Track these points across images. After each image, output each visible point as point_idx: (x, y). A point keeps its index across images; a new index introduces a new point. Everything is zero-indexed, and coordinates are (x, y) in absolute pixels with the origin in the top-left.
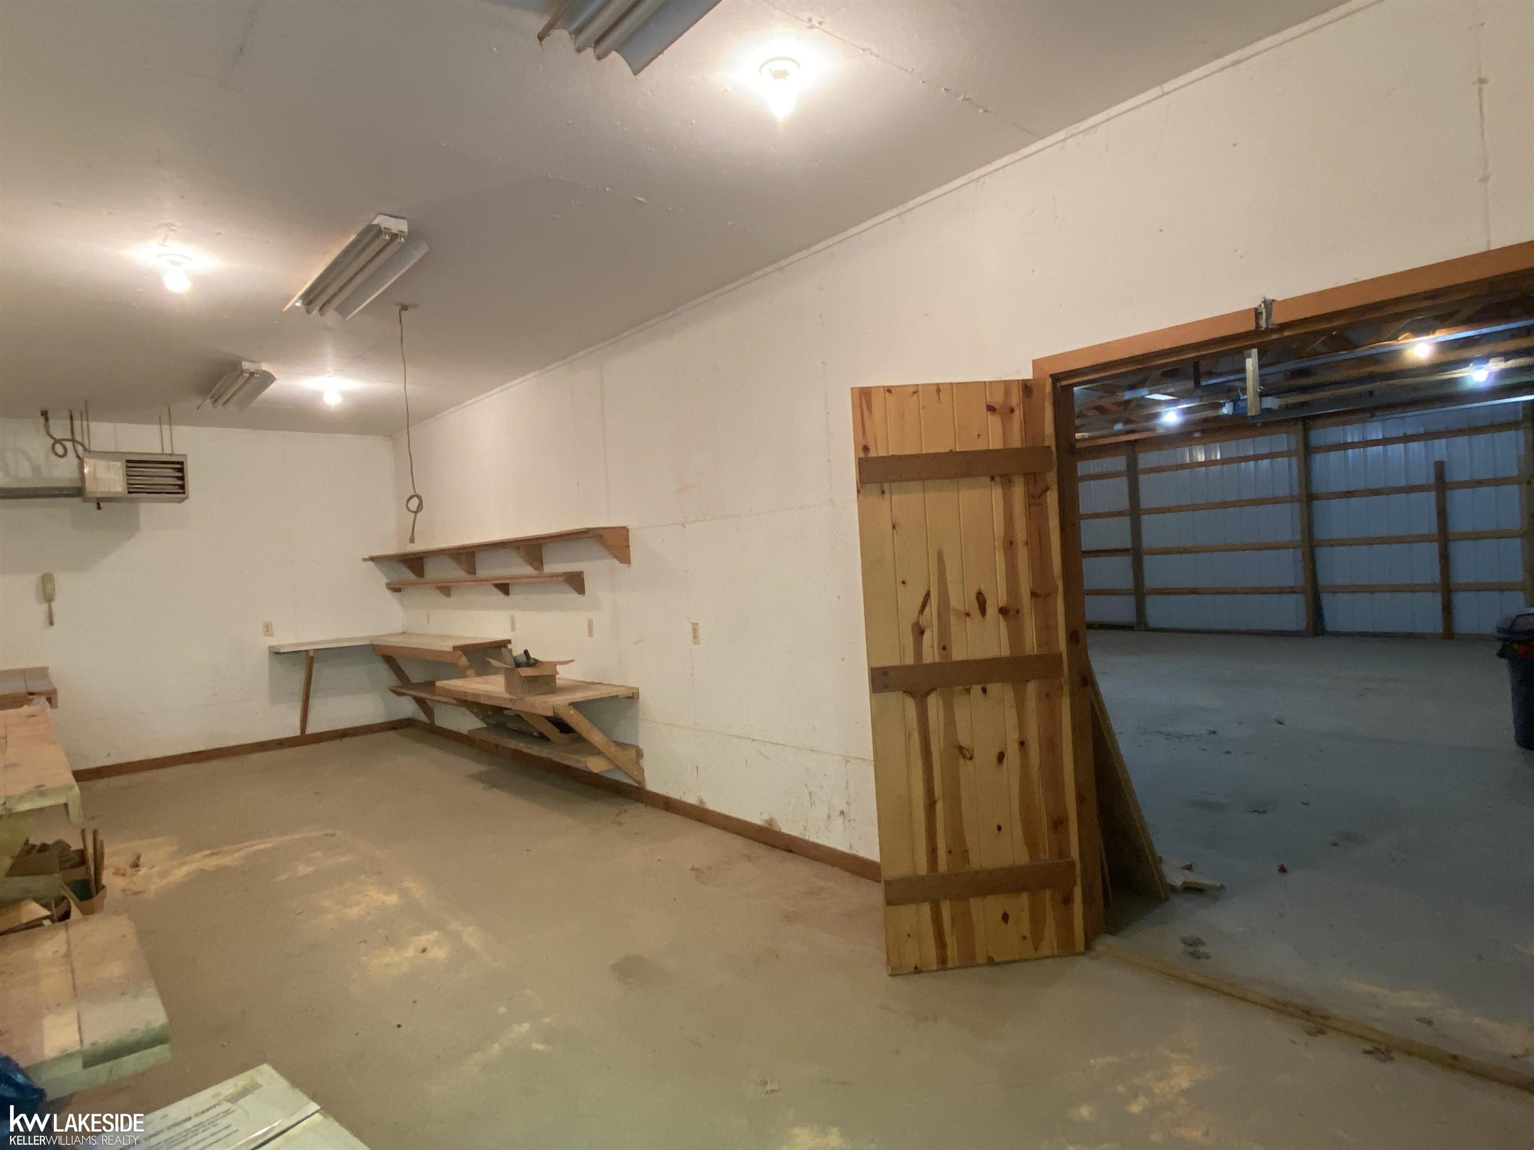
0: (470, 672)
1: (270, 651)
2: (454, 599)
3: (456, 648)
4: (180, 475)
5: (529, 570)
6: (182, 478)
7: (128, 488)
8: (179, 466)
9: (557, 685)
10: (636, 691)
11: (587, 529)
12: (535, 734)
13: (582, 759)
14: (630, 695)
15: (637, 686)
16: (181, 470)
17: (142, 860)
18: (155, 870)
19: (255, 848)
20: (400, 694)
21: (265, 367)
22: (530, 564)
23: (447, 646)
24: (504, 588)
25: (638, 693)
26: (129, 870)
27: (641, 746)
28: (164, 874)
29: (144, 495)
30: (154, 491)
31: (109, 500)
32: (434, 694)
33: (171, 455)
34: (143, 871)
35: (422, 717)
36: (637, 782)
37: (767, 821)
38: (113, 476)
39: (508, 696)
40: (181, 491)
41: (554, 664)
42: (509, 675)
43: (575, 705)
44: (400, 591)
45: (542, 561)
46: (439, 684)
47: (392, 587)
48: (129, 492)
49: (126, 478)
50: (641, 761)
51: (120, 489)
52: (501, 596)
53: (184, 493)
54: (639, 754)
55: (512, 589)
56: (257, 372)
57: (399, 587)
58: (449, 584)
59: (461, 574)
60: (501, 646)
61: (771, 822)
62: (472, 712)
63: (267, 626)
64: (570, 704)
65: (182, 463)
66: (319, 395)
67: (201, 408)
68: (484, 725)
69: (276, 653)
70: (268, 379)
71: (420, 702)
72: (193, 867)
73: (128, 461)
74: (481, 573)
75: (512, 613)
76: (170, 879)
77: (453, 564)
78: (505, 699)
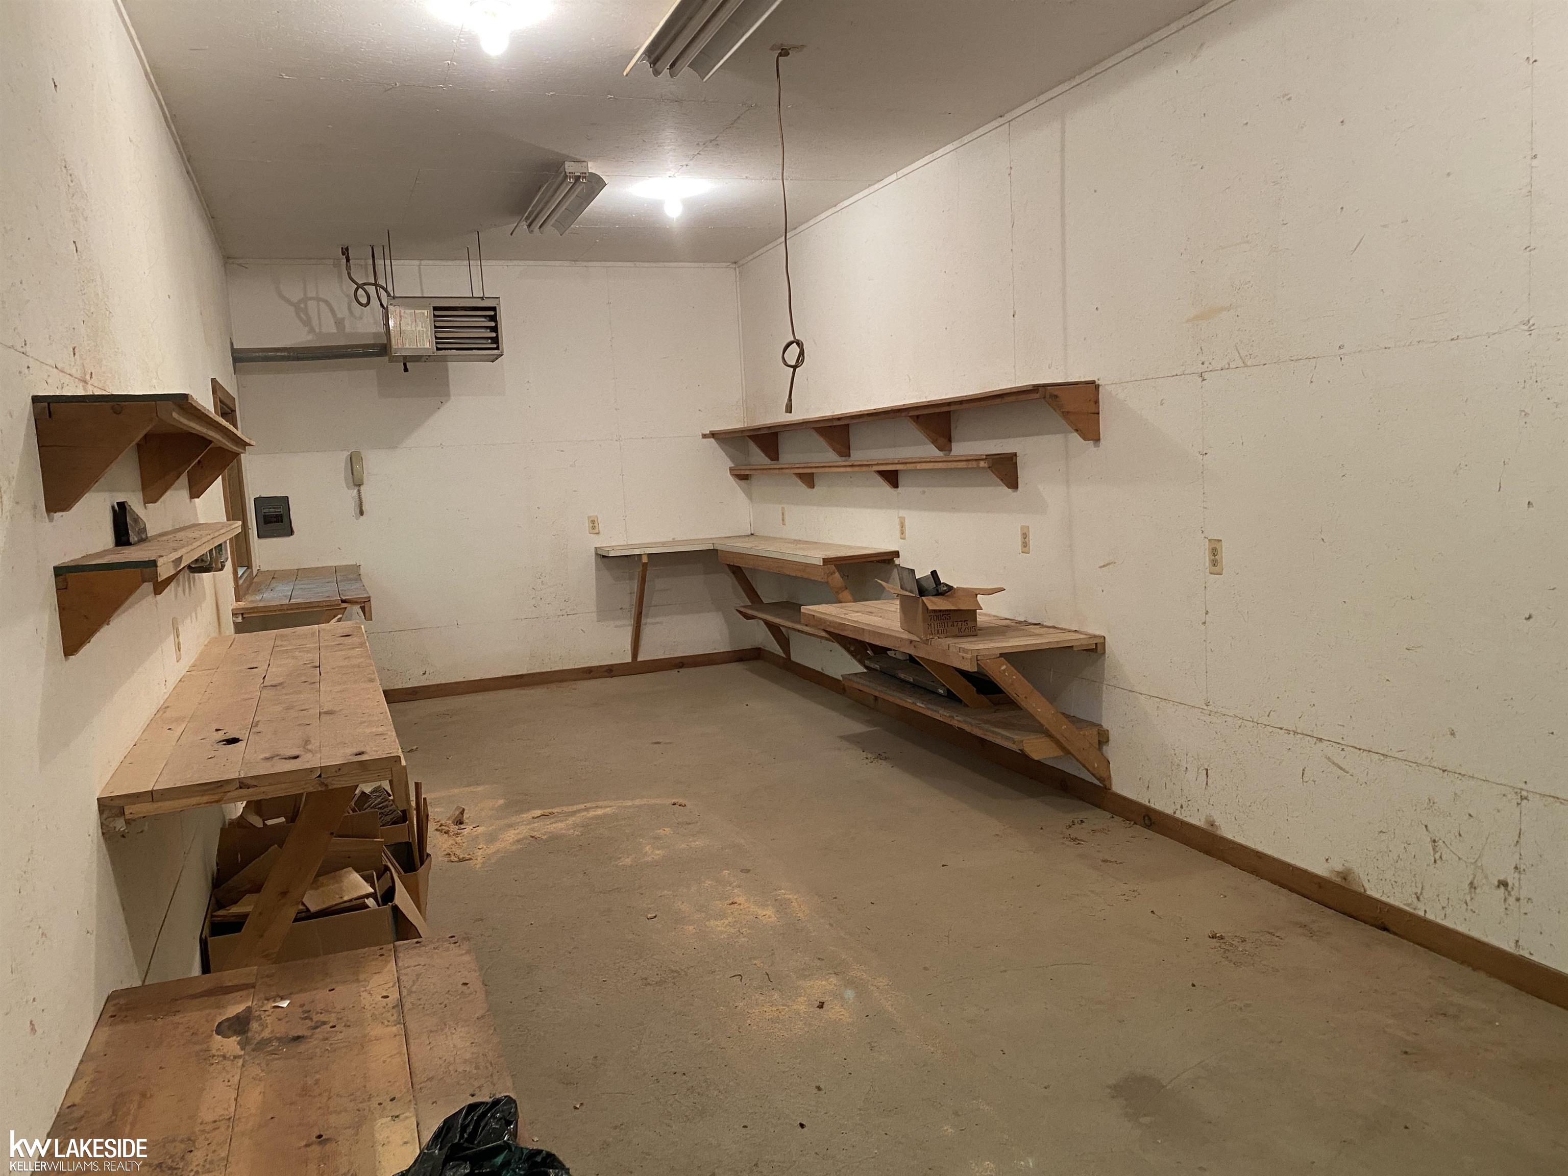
0: (846, 594)
1: (597, 554)
2: (820, 489)
3: (826, 561)
4: (493, 324)
5: (932, 451)
6: (495, 329)
7: (437, 343)
8: (492, 313)
9: (978, 624)
10: (1102, 640)
11: (1034, 386)
12: (941, 691)
13: (1016, 737)
14: (1090, 647)
15: (1103, 634)
16: (493, 318)
17: (465, 816)
18: (481, 829)
19: (592, 813)
20: (748, 617)
21: (593, 168)
22: (934, 442)
23: (815, 557)
24: (892, 478)
25: (1104, 644)
26: (454, 828)
27: (1106, 725)
28: (491, 838)
29: (454, 352)
30: (465, 346)
31: (417, 359)
32: (799, 622)
33: (482, 298)
34: (467, 830)
35: (775, 647)
36: (1098, 779)
37: (1338, 873)
38: (419, 328)
39: (906, 636)
40: (495, 346)
41: (973, 594)
42: (907, 606)
43: (1008, 656)
44: (747, 479)
45: (950, 437)
46: (804, 609)
47: (738, 473)
48: (438, 349)
49: (434, 330)
50: (1105, 747)
51: (427, 346)
52: (887, 488)
53: (497, 348)
54: (1103, 738)
55: (902, 480)
56: (584, 175)
57: (747, 472)
58: (814, 471)
59: (831, 456)
60: (887, 560)
61: (1345, 875)
62: (848, 650)
63: (593, 522)
64: (1001, 655)
65: (494, 309)
66: (658, 206)
67: (514, 233)
68: (861, 669)
69: (603, 558)
70: (597, 184)
71: (774, 629)
72: (523, 831)
73: (435, 309)
74: (857, 455)
75: (903, 513)
76: (498, 845)
77: (822, 442)
78: (902, 639)
